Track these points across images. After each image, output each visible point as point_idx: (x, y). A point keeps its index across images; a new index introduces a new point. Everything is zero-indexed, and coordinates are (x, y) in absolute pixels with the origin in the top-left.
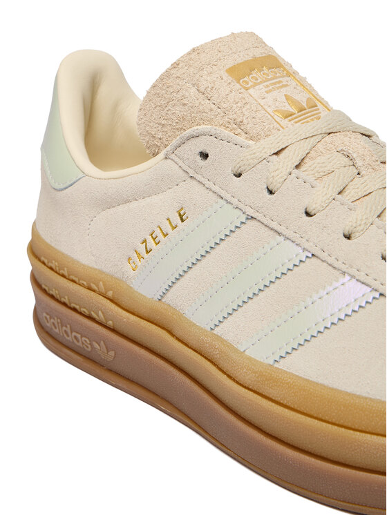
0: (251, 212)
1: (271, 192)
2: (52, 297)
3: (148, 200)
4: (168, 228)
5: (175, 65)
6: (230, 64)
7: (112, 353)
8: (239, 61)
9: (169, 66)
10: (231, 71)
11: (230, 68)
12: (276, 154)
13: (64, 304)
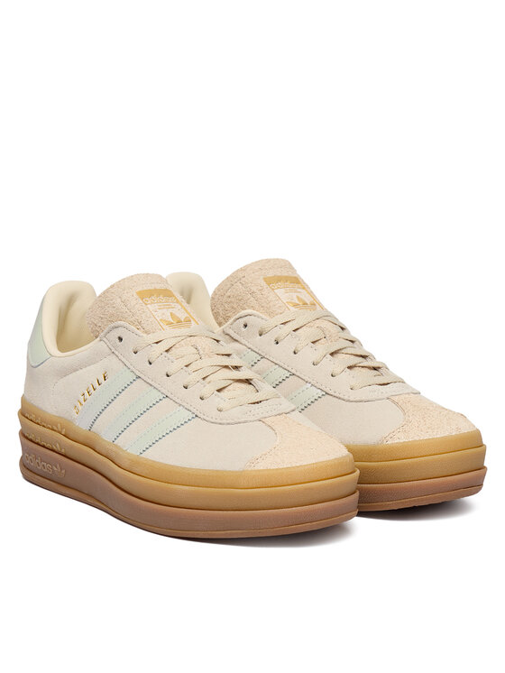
0: (138, 374)
1: (150, 363)
2: (31, 441)
3: (88, 368)
4: (96, 385)
5: (112, 287)
6: (140, 289)
7: (63, 471)
8: (145, 288)
9: (109, 286)
10: (139, 293)
11: (140, 292)
12: (157, 343)
13: (38, 444)
